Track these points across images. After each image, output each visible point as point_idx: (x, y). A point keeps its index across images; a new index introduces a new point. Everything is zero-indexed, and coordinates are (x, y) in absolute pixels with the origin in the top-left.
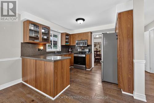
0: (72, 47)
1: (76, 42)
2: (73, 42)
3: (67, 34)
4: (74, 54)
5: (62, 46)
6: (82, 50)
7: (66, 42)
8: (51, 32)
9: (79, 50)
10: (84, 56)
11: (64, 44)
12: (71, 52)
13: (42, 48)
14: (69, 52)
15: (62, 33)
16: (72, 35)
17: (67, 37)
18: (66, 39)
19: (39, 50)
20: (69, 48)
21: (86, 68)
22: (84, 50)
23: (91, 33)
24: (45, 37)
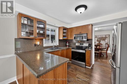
0: (69, 41)
1: (74, 36)
2: (71, 36)
3: (64, 28)
4: (72, 49)
5: (60, 40)
6: (80, 44)
7: (64, 36)
8: (47, 27)
9: (77, 44)
10: (84, 51)
11: (61, 38)
12: (69, 46)
13: (38, 43)
14: (66, 46)
15: (59, 28)
16: (70, 28)
17: (65, 31)
18: (64, 33)
19: (35, 45)
20: (67, 42)
21: (86, 66)
22: (83, 44)
23: (92, 25)
24: (42, 32)
